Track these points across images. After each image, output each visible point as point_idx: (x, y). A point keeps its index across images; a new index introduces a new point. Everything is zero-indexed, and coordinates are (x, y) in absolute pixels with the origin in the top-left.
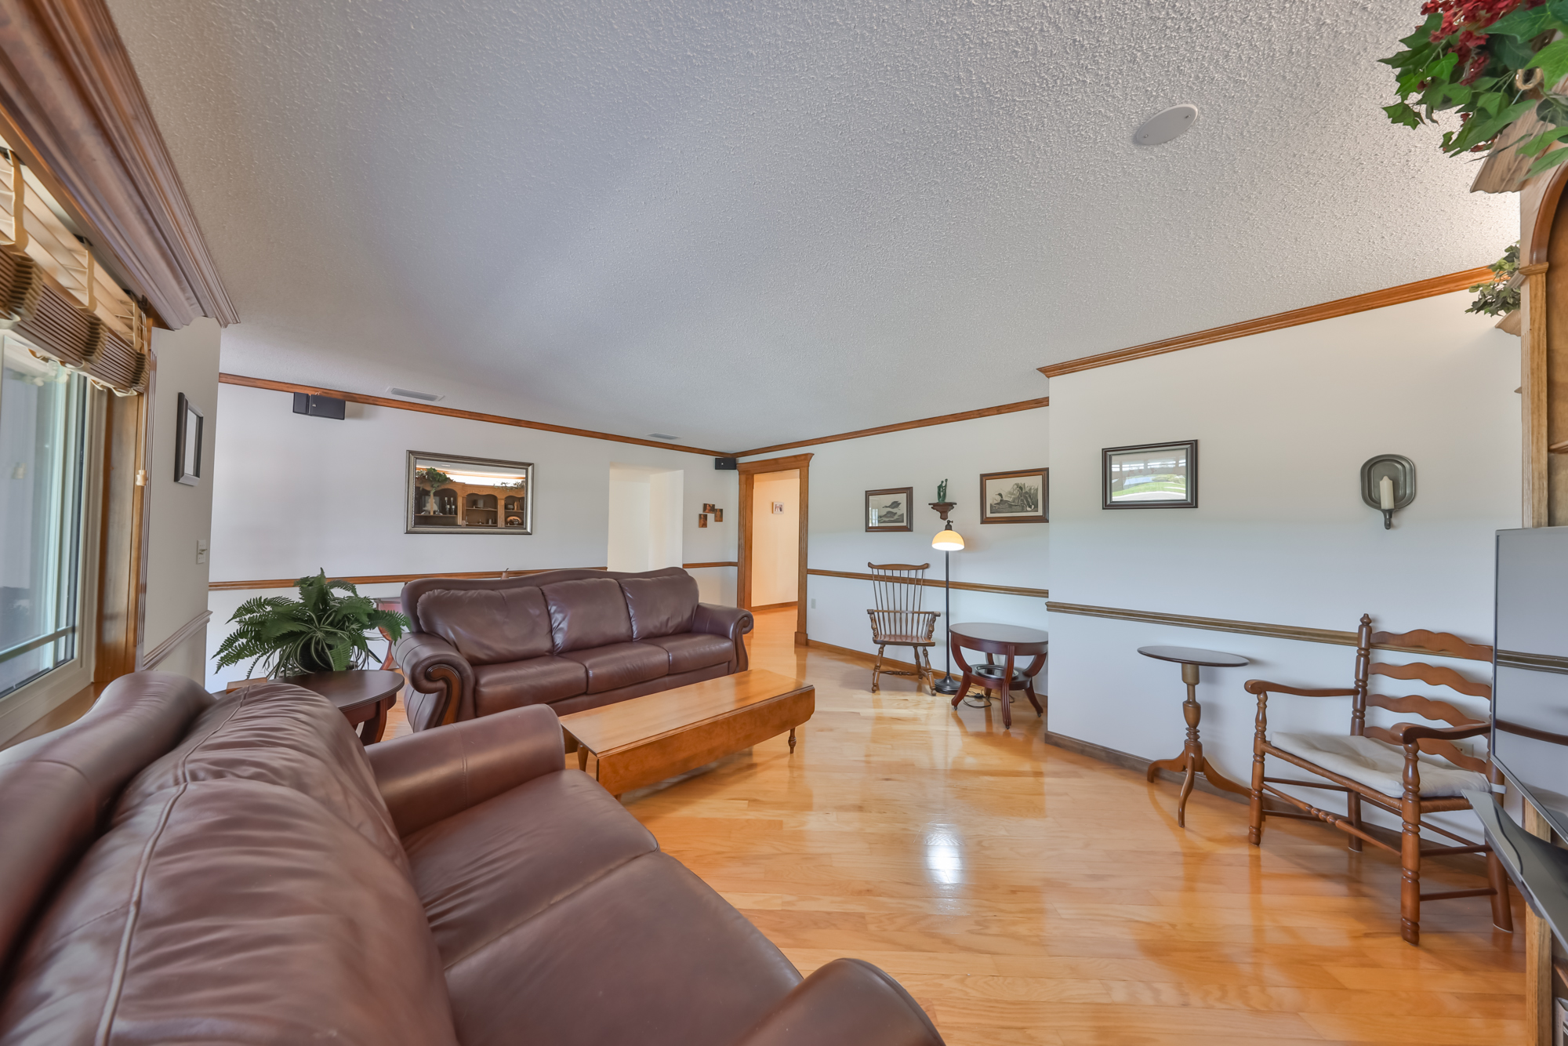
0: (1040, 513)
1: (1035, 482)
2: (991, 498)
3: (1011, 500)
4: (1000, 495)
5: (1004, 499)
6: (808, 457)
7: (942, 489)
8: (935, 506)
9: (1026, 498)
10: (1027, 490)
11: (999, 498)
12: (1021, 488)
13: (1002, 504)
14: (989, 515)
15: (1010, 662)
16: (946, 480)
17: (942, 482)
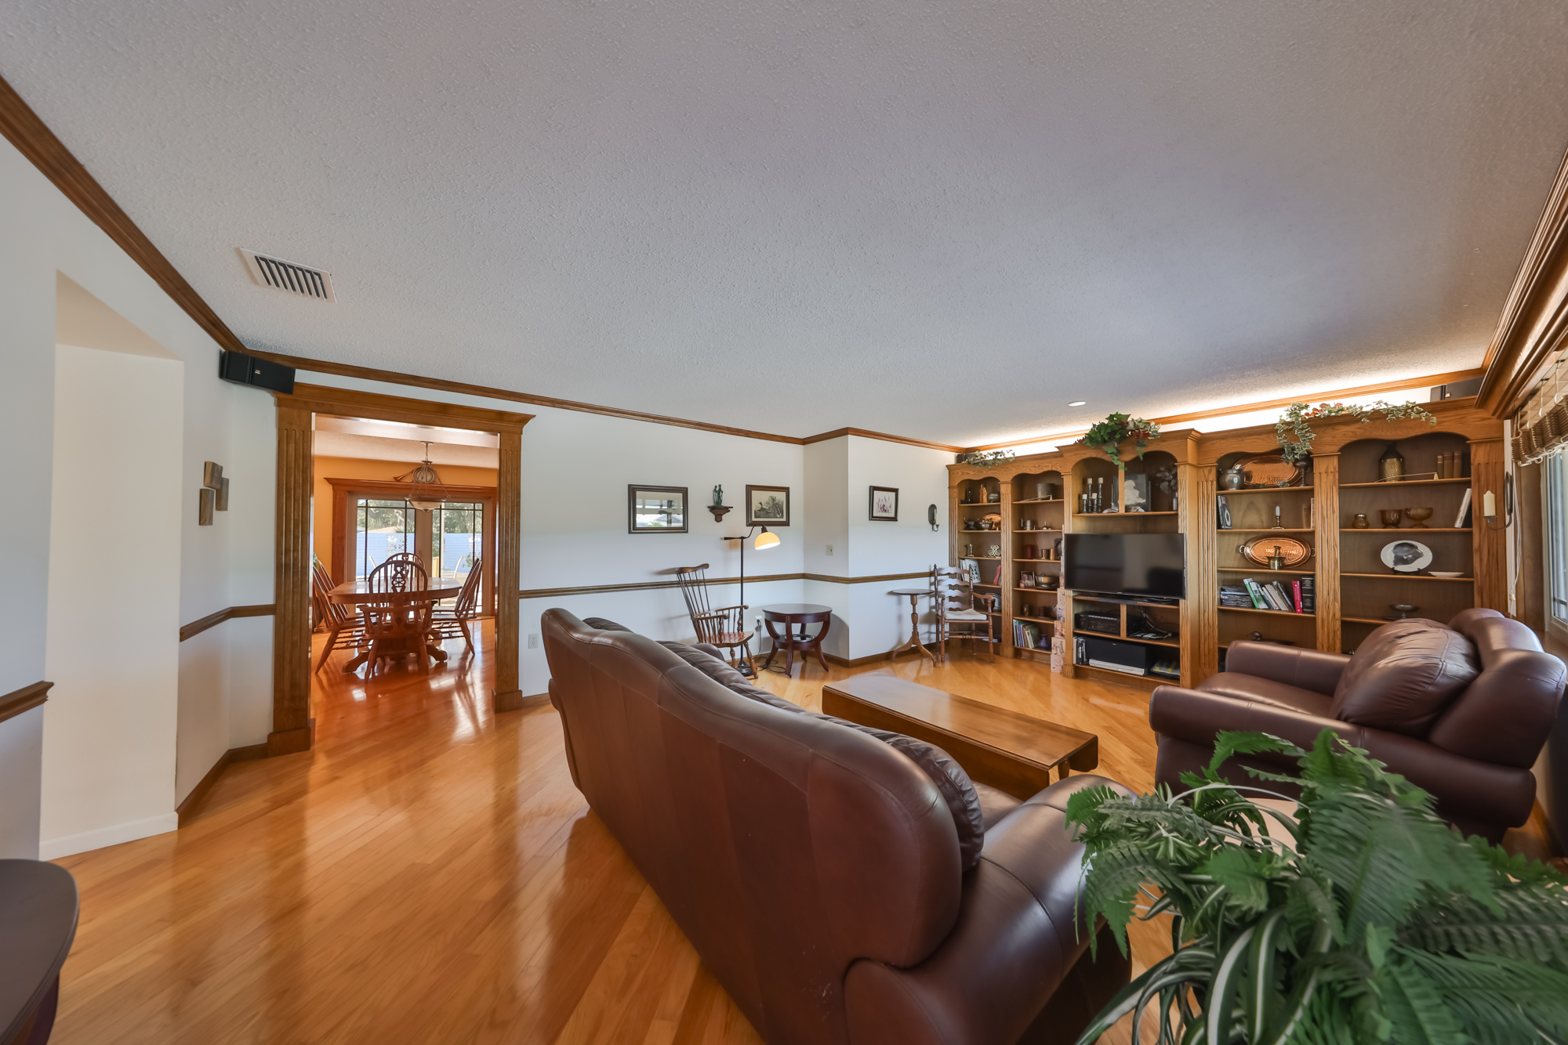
0: (784, 519)
1: (781, 496)
2: (755, 506)
3: (767, 508)
4: (761, 503)
5: (764, 507)
6: (525, 419)
7: (718, 491)
8: (712, 509)
9: (776, 508)
10: (777, 501)
11: (760, 506)
12: (773, 500)
13: (762, 511)
14: (754, 519)
15: (789, 630)
16: (720, 486)
17: (716, 487)
